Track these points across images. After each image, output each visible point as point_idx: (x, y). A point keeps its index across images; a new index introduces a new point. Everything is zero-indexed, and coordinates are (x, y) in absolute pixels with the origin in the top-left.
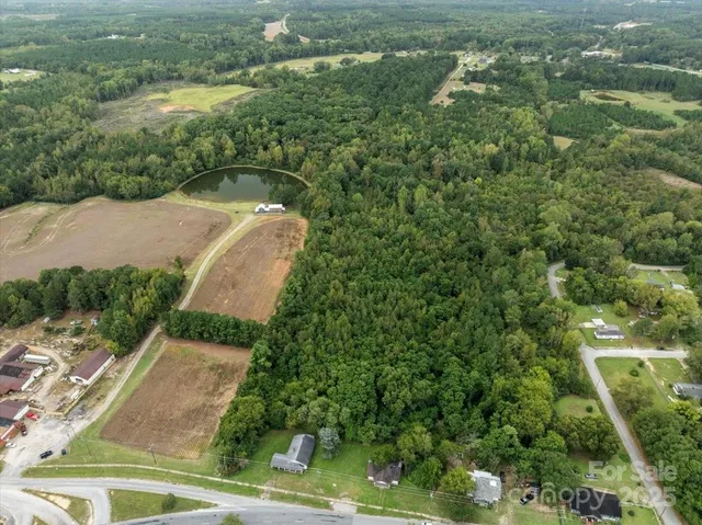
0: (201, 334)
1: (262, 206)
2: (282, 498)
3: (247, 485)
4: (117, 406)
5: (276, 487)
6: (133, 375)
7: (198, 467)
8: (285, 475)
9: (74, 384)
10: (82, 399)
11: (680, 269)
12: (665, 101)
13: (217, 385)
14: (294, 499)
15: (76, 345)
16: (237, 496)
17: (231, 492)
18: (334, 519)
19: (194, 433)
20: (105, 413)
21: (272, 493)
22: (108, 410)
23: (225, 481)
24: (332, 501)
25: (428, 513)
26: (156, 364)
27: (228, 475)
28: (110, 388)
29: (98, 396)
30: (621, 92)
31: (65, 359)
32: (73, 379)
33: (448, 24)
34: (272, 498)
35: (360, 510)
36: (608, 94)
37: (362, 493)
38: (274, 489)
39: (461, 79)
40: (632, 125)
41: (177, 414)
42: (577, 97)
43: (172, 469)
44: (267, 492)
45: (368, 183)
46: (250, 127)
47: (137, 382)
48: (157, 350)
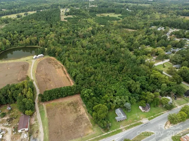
0: (57, 96)
1: (35, 56)
2: (128, 128)
3: (116, 130)
4: (47, 131)
5: (124, 126)
6: (42, 119)
7: (96, 134)
8: (123, 122)
9: (21, 133)
10: (30, 136)
11: (149, 46)
12: (114, 15)
13: (76, 109)
14: (132, 126)
15: (7, 120)
16: (117, 135)
17: (114, 135)
18: (146, 125)
19: (83, 126)
20: (45, 136)
21: (125, 128)
22: (45, 134)
23: (109, 133)
24: (141, 121)
25: (162, 112)
26: (47, 112)
27: (108, 131)
28: (38, 127)
29: (36, 132)
30: (104, 14)
31: (7, 126)
32: (20, 131)
33: (47, 2)
34: (126, 129)
35: (149, 119)
36: (101, 14)
37: (145, 116)
38: (124, 127)
39: (65, 15)
40: (112, 20)
41: (72, 123)
42: (96, 16)
43: (89, 139)
44: (123, 129)
45: (64, 43)
46: (11, 35)
47: (46, 120)
48: (43, 108)
